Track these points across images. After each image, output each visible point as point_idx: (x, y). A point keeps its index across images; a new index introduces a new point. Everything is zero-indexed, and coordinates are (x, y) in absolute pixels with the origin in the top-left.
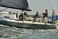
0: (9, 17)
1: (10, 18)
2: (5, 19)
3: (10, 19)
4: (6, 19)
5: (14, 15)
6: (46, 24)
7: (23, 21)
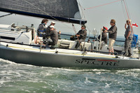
1: (15, 41)
6: (117, 57)
7: (55, 50)
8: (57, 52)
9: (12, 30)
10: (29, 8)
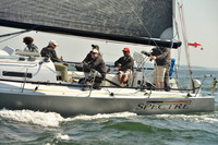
0: (30, 75)
5: (46, 61)
6: (188, 96)
8: (112, 94)
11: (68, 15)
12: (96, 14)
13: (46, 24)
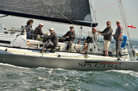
0: (9, 42)
1: (11, 45)
2: (4, 49)
3: (14, 47)
4: (9, 49)
5: (22, 34)
8: (59, 56)
9: (6, 33)
10: (31, 9)
11: (28, 6)
12: (43, 5)
13: (16, 12)
